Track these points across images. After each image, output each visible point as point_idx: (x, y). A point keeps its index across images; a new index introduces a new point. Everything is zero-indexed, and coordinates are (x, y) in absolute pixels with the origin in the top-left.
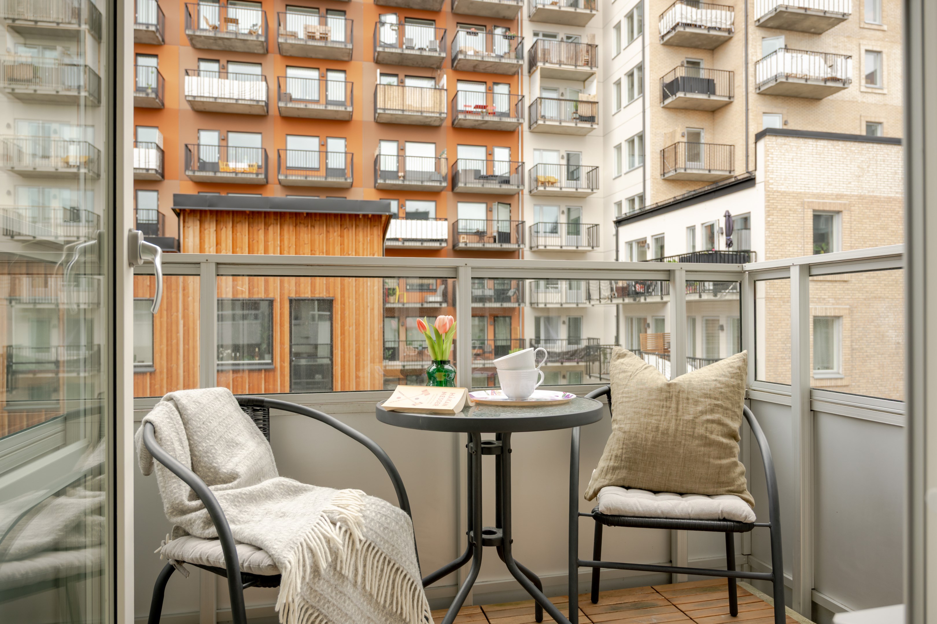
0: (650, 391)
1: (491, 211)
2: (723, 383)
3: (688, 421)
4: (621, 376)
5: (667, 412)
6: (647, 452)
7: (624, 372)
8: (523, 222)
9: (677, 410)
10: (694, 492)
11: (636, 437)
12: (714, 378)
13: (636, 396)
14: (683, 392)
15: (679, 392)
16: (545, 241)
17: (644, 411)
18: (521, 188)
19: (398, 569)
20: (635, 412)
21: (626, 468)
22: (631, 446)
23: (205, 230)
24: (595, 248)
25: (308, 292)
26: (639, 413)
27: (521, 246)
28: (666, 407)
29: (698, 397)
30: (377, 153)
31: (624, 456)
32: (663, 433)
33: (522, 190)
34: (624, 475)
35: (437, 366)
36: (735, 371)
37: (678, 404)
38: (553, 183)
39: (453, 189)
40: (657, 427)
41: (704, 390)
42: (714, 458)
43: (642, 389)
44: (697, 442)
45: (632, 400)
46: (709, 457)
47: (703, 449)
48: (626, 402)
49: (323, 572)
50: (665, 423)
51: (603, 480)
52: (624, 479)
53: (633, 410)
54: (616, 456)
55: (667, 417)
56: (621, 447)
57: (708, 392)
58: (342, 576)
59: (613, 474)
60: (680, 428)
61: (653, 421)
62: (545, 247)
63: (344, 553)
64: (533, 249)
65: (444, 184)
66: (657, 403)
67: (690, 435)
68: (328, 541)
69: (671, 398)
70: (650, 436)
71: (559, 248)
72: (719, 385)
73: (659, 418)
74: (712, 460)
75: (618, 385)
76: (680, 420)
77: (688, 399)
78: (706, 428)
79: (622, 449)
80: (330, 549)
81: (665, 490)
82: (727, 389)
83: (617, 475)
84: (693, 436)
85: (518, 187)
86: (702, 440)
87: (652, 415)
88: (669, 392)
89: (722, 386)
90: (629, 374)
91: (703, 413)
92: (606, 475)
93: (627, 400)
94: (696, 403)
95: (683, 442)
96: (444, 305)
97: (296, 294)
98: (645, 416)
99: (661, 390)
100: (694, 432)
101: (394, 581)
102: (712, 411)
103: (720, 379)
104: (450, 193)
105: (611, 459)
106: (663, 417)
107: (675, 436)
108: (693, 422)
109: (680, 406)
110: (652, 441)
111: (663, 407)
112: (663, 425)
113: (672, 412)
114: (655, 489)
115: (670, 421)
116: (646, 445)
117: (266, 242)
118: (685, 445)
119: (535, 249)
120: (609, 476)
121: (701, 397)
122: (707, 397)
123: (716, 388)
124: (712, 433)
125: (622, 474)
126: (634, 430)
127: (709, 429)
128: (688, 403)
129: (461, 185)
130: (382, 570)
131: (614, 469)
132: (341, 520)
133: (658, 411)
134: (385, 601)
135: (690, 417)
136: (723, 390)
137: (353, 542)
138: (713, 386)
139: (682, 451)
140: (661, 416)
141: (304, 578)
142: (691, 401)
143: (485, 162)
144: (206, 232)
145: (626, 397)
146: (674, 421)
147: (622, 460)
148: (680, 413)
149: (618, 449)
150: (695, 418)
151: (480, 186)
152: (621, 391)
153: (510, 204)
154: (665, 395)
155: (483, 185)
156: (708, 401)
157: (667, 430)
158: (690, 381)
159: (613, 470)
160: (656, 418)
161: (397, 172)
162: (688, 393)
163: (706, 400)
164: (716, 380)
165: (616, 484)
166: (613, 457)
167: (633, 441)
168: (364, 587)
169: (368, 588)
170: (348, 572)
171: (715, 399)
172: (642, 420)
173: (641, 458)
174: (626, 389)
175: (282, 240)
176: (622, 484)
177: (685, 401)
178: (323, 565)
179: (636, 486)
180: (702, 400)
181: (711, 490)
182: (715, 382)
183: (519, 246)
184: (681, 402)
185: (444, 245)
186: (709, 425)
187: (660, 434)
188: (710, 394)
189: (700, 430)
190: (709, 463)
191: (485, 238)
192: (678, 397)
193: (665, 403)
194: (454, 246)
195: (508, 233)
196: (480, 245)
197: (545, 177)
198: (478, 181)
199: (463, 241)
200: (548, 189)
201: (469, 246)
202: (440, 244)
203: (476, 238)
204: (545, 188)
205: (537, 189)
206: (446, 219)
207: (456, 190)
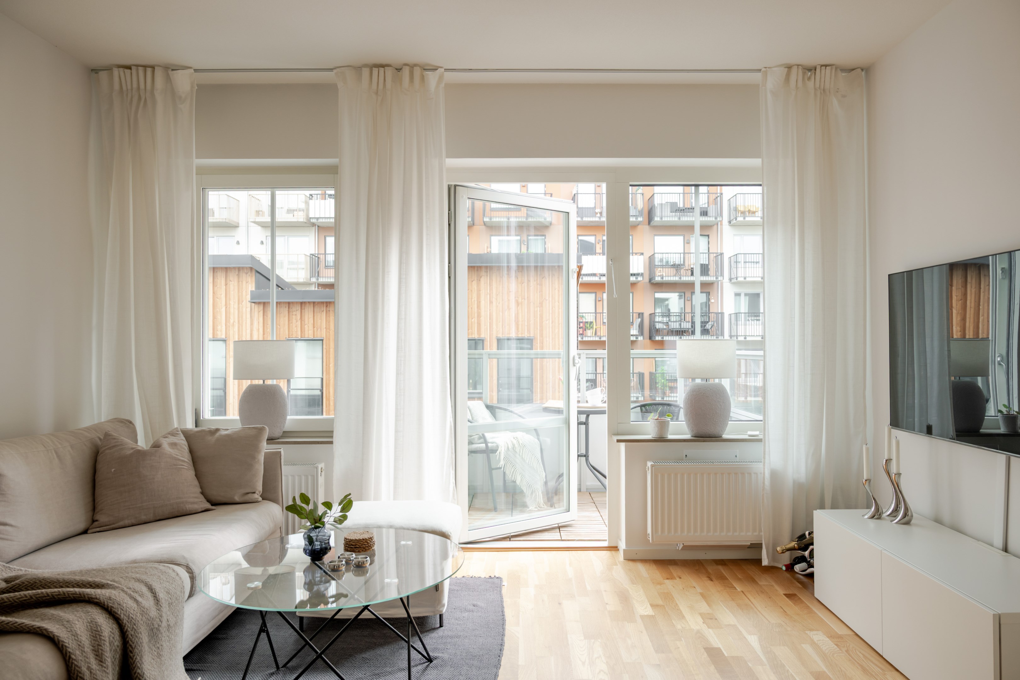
1: (688, 243)
8: (722, 254)
16: (745, 272)
18: (718, 219)
19: (533, 454)
27: (720, 278)
30: (574, 192)
33: (721, 221)
38: (754, 213)
39: (649, 223)
49: (510, 449)
58: (516, 452)
62: (745, 278)
63: (516, 446)
64: (733, 281)
65: (640, 219)
68: (512, 442)
80: (513, 444)
85: (716, 218)
96: (640, 338)
97: (502, 334)
101: (532, 458)
104: (647, 227)
119: (734, 280)
129: (657, 219)
130: (528, 454)
132: (516, 437)
134: (529, 463)
137: (519, 444)
141: (505, 449)
143: (681, 195)
151: (676, 219)
153: (708, 236)
155: (679, 218)
161: (595, 208)
168: (522, 457)
169: (523, 457)
170: (518, 451)
178: (510, 447)
183: (717, 278)
185: (640, 278)
191: (682, 271)
194: (650, 280)
195: (707, 265)
196: (676, 279)
197: (744, 206)
198: (674, 214)
199: (659, 274)
200: (747, 219)
201: (666, 279)
202: (637, 278)
203: (673, 271)
204: (744, 218)
205: (736, 219)
206: (642, 254)
207: (652, 223)
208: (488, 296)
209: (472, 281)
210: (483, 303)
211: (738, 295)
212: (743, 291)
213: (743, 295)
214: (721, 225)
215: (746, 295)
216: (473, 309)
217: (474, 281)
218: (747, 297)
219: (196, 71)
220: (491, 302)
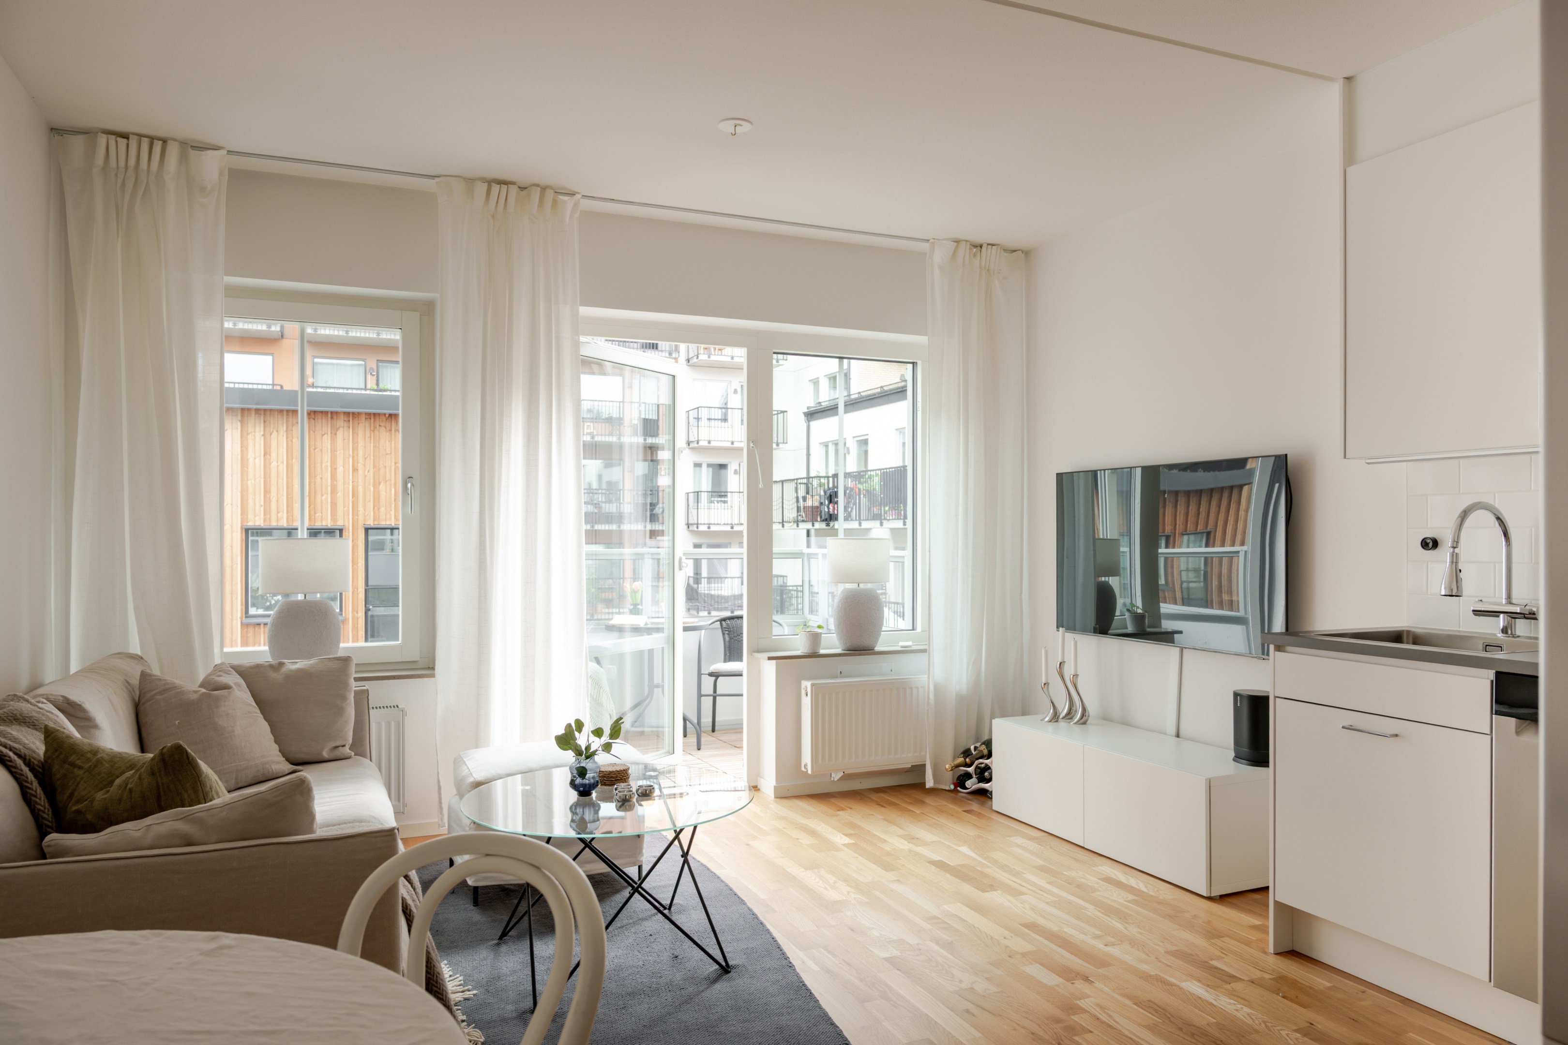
1: (630, 388)
16: (710, 434)
18: (673, 355)
23: (248, 434)
24: (781, 446)
25: (390, 519)
33: (677, 359)
38: (720, 351)
62: (709, 442)
64: (691, 445)
71: (729, 445)
85: (670, 354)
97: (374, 520)
117: (334, 450)
119: (695, 445)
144: (250, 437)
175: (355, 449)
191: (621, 427)
195: (654, 420)
196: (612, 439)
199: (589, 431)
200: (713, 358)
201: (599, 438)
203: (607, 428)
204: (709, 357)
205: (698, 358)
208: (351, 460)
209: (323, 435)
210: (340, 470)
211: (698, 465)
212: (705, 460)
213: (704, 466)
215: (709, 465)
216: (324, 480)
217: (326, 436)
218: (711, 469)
219: (230, 152)
220: (355, 470)
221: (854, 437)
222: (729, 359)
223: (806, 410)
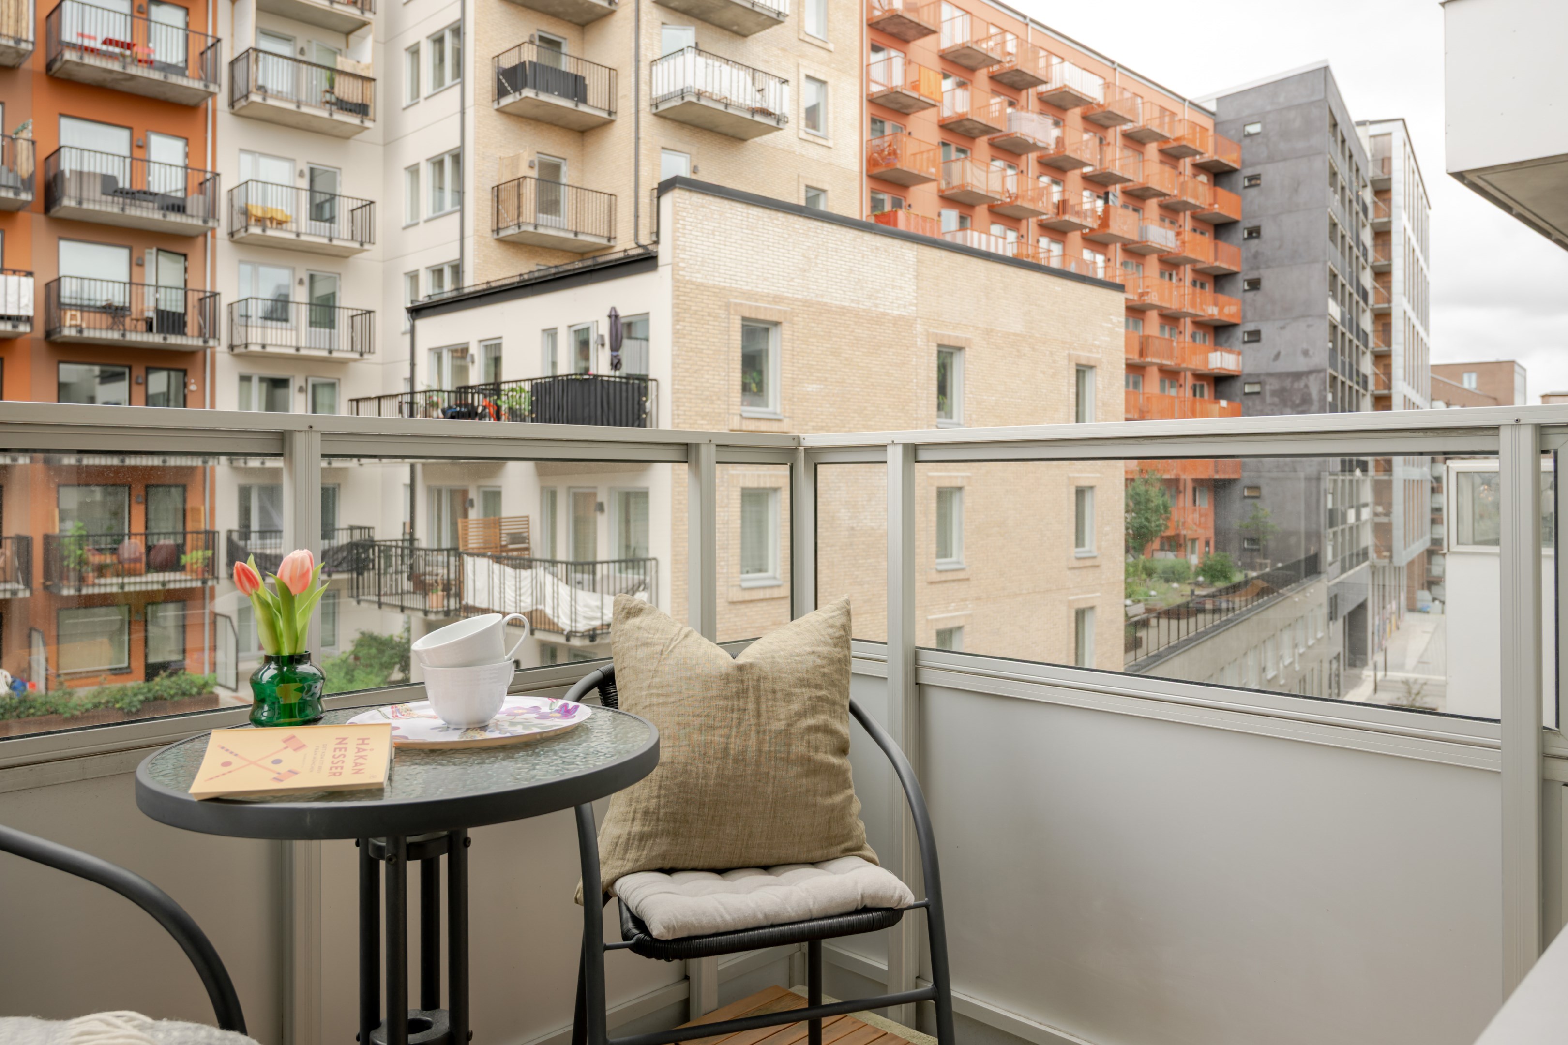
0: (706, 682)
1: (141, 265)
2: (825, 658)
3: (779, 733)
4: (642, 653)
5: (740, 720)
6: (707, 799)
7: (647, 645)
8: (214, 295)
9: (759, 715)
10: (791, 861)
11: (685, 771)
12: (809, 649)
13: (679, 693)
14: (765, 678)
15: (758, 680)
16: (264, 336)
17: (697, 721)
18: (210, 224)
20: (679, 724)
21: (668, 833)
22: (676, 790)
24: (366, 356)
26: (688, 725)
27: (211, 343)
28: (739, 710)
29: (790, 686)
31: (662, 811)
32: (736, 761)
33: (213, 229)
34: (664, 847)
35: (280, 669)
36: (838, 634)
37: (758, 702)
38: (281, 223)
39: (47, 209)
40: (726, 750)
41: (798, 672)
42: (822, 796)
43: (689, 678)
44: (794, 770)
45: (672, 699)
46: (815, 795)
47: (804, 781)
48: (658, 704)
50: (738, 741)
51: (620, 862)
52: (664, 856)
53: (676, 719)
54: (646, 813)
55: (742, 729)
56: (655, 794)
57: (805, 676)
59: (640, 848)
60: (766, 747)
61: (717, 739)
62: (264, 347)
64: (236, 351)
65: (25, 196)
66: (722, 703)
67: (782, 759)
69: (745, 691)
70: (713, 768)
71: (292, 351)
72: (819, 662)
73: (726, 731)
74: (819, 800)
75: (637, 672)
76: (764, 731)
77: (774, 692)
78: (809, 742)
79: (658, 797)
81: (740, 865)
82: (832, 667)
83: (651, 849)
84: (787, 760)
85: (205, 221)
86: (802, 765)
87: (713, 728)
88: (742, 681)
89: (824, 662)
90: (659, 648)
91: (801, 715)
92: (626, 851)
93: (661, 700)
94: (788, 697)
95: (772, 772)
98: (700, 729)
99: (726, 678)
100: (789, 752)
102: (814, 710)
103: (819, 649)
104: (40, 219)
105: (633, 820)
106: (734, 730)
107: (758, 764)
108: (787, 732)
109: (763, 707)
110: (717, 776)
111: (732, 710)
112: (735, 745)
113: (750, 719)
114: (720, 865)
115: (746, 735)
116: (706, 785)
118: (775, 778)
119: (242, 350)
120: (632, 854)
121: (795, 686)
122: (804, 686)
123: (816, 667)
124: (817, 749)
125: (659, 847)
126: (682, 758)
127: (813, 743)
128: (775, 700)
129: (69, 202)
131: (643, 837)
133: (724, 718)
135: (780, 725)
136: (826, 670)
138: (810, 665)
139: (770, 790)
140: (731, 727)
142: (779, 695)
143: (127, 161)
145: (658, 695)
146: (753, 735)
147: (658, 820)
148: (763, 719)
149: (649, 798)
150: (789, 725)
151: (116, 210)
152: (646, 684)
153: (185, 256)
154: (734, 687)
155: (123, 209)
156: (807, 692)
157: (744, 752)
158: (773, 657)
159: (641, 840)
160: (722, 731)
162: (774, 680)
163: (804, 690)
164: (813, 652)
165: (647, 867)
166: (639, 815)
167: (680, 779)
171: (818, 687)
172: (696, 737)
173: (696, 811)
174: (657, 680)
176: (659, 866)
177: (770, 696)
179: (686, 865)
180: (797, 690)
181: (817, 854)
182: (812, 657)
183: (205, 342)
184: (763, 699)
185: (24, 328)
186: (812, 737)
187: (730, 761)
188: (808, 680)
189: (799, 748)
190: (815, 805)
191: (127, 320)
192: (757, 689)
193: (736, 703)
194: (48, 334)
195: (179, 314)
196: (114, 335)
197: (264, 209)
198: (110, 198)
199: (73, 322)
200: (270, 233)
201: (88, 334)
202: (14, 327)
203: (105, 320)
204: (264, 230)
205: (246, 230)
206: (29, 274)
207: (55, 211)
211: (245, 379)
212: (257, 371)
213: (255, 381)
214: (214, 237)
215: (262, 380)
218: (264, 385)
221: (480, 341)
222: (292, 236)
223: (409, 305)
